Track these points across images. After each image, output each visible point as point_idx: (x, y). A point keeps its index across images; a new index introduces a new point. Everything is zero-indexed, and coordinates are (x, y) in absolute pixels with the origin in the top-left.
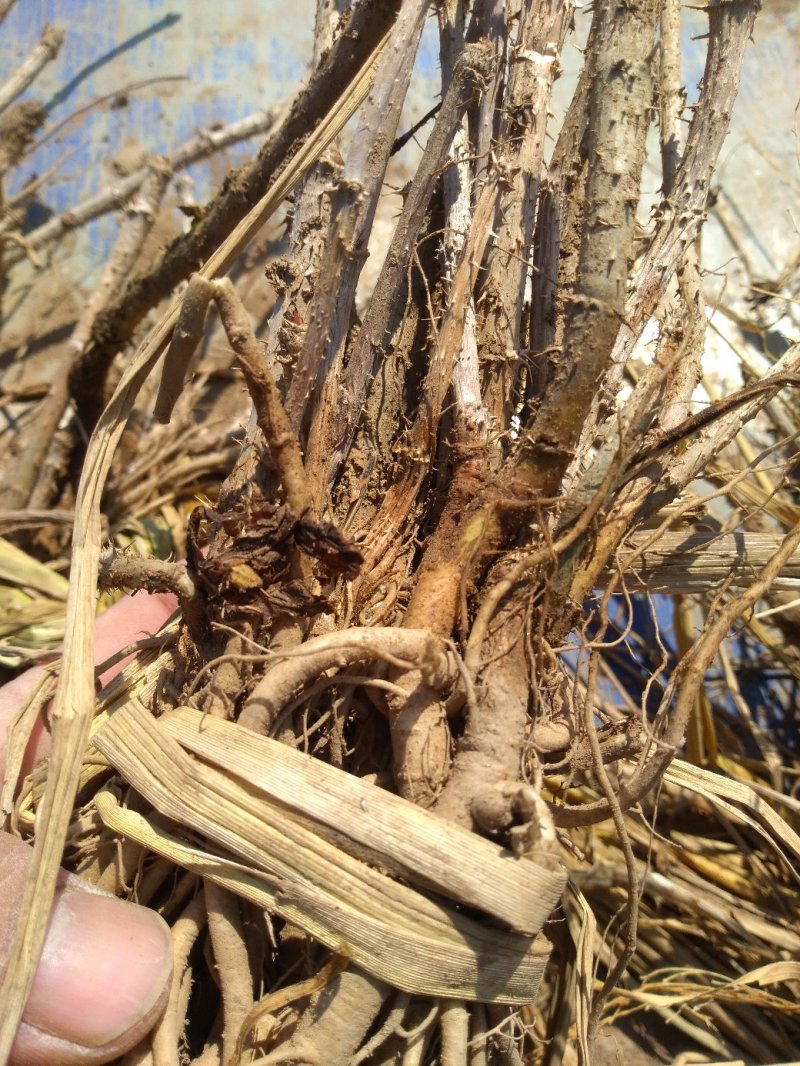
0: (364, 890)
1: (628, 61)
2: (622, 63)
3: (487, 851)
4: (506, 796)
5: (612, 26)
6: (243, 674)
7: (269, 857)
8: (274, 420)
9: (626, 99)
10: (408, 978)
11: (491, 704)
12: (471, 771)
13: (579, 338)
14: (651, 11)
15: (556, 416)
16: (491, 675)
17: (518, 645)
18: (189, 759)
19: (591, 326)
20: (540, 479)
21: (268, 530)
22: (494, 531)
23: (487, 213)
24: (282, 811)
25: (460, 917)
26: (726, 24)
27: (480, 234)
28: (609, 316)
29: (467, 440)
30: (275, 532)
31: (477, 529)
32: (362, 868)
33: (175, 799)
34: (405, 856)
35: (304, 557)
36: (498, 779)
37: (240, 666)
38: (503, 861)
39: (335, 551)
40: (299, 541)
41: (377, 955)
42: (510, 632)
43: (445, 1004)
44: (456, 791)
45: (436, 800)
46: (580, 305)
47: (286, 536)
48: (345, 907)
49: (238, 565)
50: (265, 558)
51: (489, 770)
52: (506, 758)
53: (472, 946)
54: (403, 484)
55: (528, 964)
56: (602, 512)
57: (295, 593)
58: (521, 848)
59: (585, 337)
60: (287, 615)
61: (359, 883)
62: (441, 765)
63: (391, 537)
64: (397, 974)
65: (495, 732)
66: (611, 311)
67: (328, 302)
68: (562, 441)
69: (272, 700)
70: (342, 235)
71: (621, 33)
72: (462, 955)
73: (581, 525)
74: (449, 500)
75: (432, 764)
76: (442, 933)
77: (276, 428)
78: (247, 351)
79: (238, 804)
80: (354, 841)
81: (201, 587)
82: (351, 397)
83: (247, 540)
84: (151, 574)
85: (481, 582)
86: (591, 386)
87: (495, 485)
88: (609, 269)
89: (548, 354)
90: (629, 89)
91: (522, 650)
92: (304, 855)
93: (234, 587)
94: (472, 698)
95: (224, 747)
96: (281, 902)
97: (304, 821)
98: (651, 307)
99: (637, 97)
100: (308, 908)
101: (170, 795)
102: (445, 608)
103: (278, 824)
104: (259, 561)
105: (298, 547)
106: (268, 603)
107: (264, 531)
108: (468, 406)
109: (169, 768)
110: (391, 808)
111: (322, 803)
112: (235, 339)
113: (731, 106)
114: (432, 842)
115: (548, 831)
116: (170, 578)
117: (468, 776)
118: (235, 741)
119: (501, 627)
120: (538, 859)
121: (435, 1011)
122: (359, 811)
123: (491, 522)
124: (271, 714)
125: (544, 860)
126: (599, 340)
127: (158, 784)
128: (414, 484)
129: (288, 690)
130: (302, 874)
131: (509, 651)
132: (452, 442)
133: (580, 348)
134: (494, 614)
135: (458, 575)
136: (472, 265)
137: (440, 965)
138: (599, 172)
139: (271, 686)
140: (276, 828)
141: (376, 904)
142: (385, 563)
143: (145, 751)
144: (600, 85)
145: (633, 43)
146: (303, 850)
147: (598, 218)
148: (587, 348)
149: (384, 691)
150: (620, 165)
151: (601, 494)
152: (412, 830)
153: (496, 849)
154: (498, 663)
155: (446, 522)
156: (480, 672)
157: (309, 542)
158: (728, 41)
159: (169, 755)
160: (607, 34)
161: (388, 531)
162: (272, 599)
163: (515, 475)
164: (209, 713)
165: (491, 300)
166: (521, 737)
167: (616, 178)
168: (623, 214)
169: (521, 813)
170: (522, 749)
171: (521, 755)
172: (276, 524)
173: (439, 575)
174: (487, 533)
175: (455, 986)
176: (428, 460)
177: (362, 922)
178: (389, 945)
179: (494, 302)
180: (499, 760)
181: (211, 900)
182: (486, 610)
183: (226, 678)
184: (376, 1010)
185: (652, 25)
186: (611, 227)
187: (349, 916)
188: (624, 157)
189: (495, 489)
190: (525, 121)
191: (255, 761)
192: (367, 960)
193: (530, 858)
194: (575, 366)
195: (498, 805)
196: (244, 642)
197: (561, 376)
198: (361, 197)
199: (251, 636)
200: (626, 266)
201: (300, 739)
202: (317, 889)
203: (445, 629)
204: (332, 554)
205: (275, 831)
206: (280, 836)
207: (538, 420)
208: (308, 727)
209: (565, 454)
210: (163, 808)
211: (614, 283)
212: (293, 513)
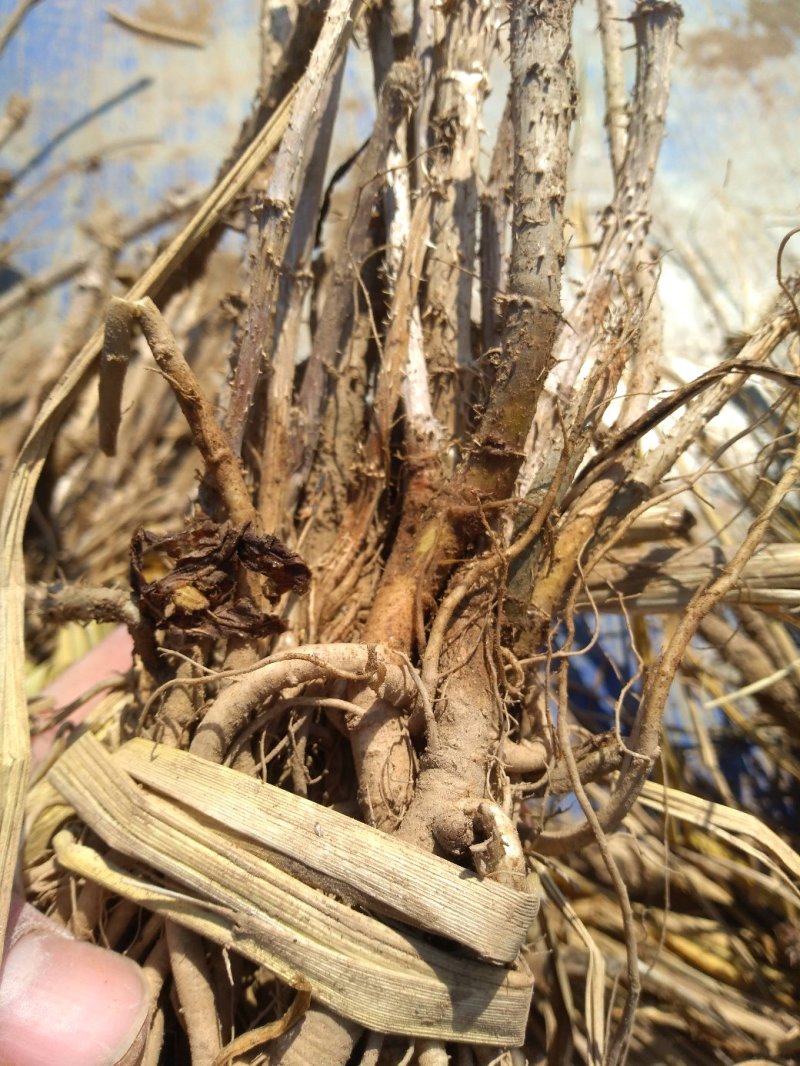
0: (322, 921)
1: (542, 65)
2: (536, 66)
3: (448, 872)
4: (467, 813)
5: (525, 35)
6: (194, 701)
7: (222, 890)
8: (208, 436)
9: (544, 100)
10: (377, 1016)
11: (450, 717)
12: (432, 790)
13: (516, 336)
14: (561, 17)
15: (501, 417)
16: (449, 687)
17: (477, 655)
18: (137, 789)
19: (526, 323)
20: (490, 483)
21: (211, 549)
22: (449, 539)
23: (422, 225)
24: (235, 840)
25: (427, 948)
26: (649, 32)
27: (416, 245)
28: (544, 312)
29: (418, 450)
30: (218, 550)
31: (432, 540)
32: (316, 896)
33: (125, 832)
34: (363, 881)
35: (250, 575)
36: (460, 796)
37: (191, 691)
38: (464, 882)
39: (280, 565)
40: (244, 558)
41: (341, 990)
42: (468, 643)
43: (422, 1044)
44: (419, 812)
45: (400, 823)
46: (514, 303)
47: (229, 553)
48: (302, 939)
49: (183, 586)
50: (211, 578)
51: (451, 787)
52: (468, 774)
53: (442, 979)
54: (360, 500)
55: (507, 998)
56: (556, 513)
57: (241, 612)
58: (483, 866)
59: (521, 336)
60: (237, 636)
61: (316, 913)
62: (404, 785)
63: (351, 556)
64: (363, 1011)
65: (455, 747)
66: (545, 308)
67: (260, 316)
68: (509, 443)
69: (222, 725)
70: (270, 250)
71: (534, 39)
72: (433, 989)
73: (535, 527)
74: (404, 513)
75: (394, 785)
76: (407, 965)
77: (211, 444)
78: (173, 368)
79: (187, 834)
80: (308, 867)
81: (145, 612)
82: (307, 417)
83: (191, 560)
84: (96, 602)
85: (440, 594)
86: (533, 385)
87: (446, 493)
88: (539, 266)
89: (489, 356)
90: (546, 90)
91: (482, 660)
92: (258, 885)
93: (179, 610)
94: (429, 712)
95: (175, 776)
96: (238, 936)
97: (258, 850)
98: (602, 311)
99: (554, 97)
100: (265, 942)
101: (119, 827)
102: (402, 621)
103: (229, 853)
104: (205, 582)
105: (242, 564)
106: (216, 625)
107: (207, 549)
108: (417, 417)
109: (118, 799)
110: (347, 832)
111: (276, 830)
112: (160, 356)
113: (665, 108)
114: (390, 866)
115: (513, 849)
116: (115, 606)
117: (429, 795)
118: (186, 769)
119: (459, 637)
120: (503, 879)
121: (410, 1052)
122: (314, 837)
123: (444, 531)
124: (223, 740)
125: (510, 880)
126: (536, 338)
127: (107, 817)
128: (371, 500)
129: (239, 714)
130: (257, 905)
131: (468, 662)
132: (403, 454)
133: (517, 346)
134: (450, 624)
135: (414, 587)
136: (411, 277)
137: (410, 1000)
138: (522, 173)
139: (221, 711)
140: (227, 858)
141: (336, 936)
142: (347, 582)
143: (96, 784)
144: (518, 90)
145: (547, 48)
146: (256, 880)
147: (525, 217)
148: (525, 347)
149: (344, 712)
150: (543, 164)
151: (551, 493)
152: (370, 854)
153: (458, 870)
154: (456, 674)
155: (402, 536)
156: (439, 686)
157: (253, 557)
158: (653, 48)
159: (118, 786)
160: (521, 42)
161: (348, 550)
162: (219, 620)
163: (465, 481)
164: (161, 742)
165: (436, 313)
166: (485, 751)
167: (539, 176)
168: (549, 210)
169: (482, 829)
170: (486, 764)
171: (486, 771)
172: (219, 542)
173: (396, 588)
174: (442, 543)
175: (429, 1024)
176: (383, 475)
177: (322, 955)
178: (352, 980)
179: (439, 315)
180: (461, 777)
181: (172, 939)
182: (442, 619)
183: (178, 706)
184: (347, 1053)
185: (564, 30)
186: (537, 224)
187: (308, 949)
188: (546, 155)
189: (446, 497)
190: (452, 131)
191: (206, 789)
192: (331, 997)
193: (496, 879)
194: (514, 365)
195: (458, 821)
196: (194, 667)
197: (503, 377)
198: (286, 214)
199: (200, 660)
200: (556, 262)
201: (258, 767)
202: (273, 921)
203: (403, 643)
204: (276, 568)
205: (227, 861)
206: (232, 866)
207: (485, 423)
208: (266, 755)
209: (512, 456)
210: (113, 841)
211: (546, 279)
212: (235, 529)
